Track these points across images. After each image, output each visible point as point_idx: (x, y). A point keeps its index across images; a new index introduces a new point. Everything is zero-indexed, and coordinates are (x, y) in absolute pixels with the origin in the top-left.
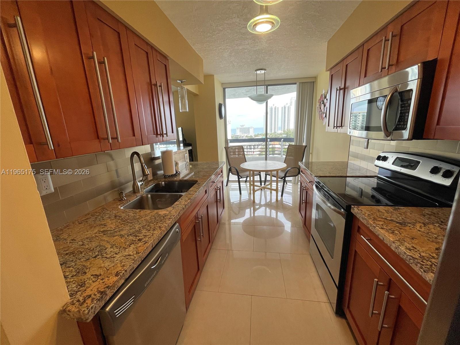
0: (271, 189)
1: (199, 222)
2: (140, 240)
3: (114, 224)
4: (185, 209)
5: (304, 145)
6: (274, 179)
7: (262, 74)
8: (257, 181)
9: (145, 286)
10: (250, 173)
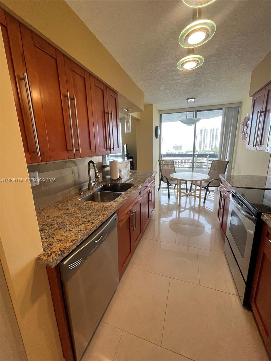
0: (195, 196)
1: (133, 215)
2: (89, 221)
3: (74, 209)
4: (123, 204)
5: (226, 161)
6: (198, 188)
7: (192, 102)
8: (183, 189)
9: (90, 253)
10: (178, 182)
